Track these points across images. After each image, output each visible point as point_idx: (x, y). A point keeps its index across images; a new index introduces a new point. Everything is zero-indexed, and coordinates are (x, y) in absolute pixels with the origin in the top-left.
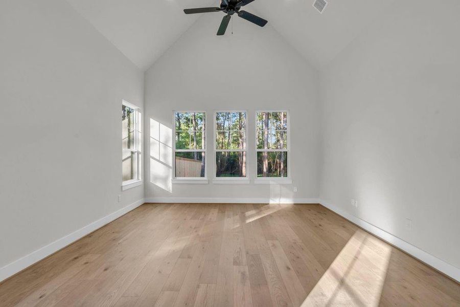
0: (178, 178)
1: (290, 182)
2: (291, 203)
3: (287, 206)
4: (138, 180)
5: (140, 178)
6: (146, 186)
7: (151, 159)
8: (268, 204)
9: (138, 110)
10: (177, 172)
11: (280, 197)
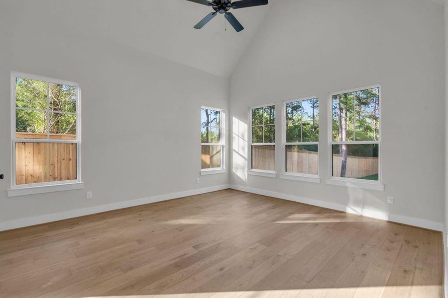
0: (254, 170)
1: (381, 188)
2: (384, 219)
3: (369, 220)
4: (223, 168)
5: (224, 167)
6: (230, 175)
7: (234, 152)
8: (345, 212)
9: (224, 112)
10: (253, 166)
11: (363, 208)
